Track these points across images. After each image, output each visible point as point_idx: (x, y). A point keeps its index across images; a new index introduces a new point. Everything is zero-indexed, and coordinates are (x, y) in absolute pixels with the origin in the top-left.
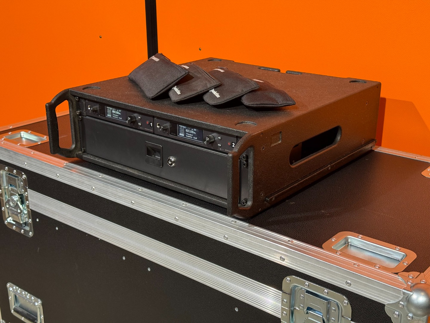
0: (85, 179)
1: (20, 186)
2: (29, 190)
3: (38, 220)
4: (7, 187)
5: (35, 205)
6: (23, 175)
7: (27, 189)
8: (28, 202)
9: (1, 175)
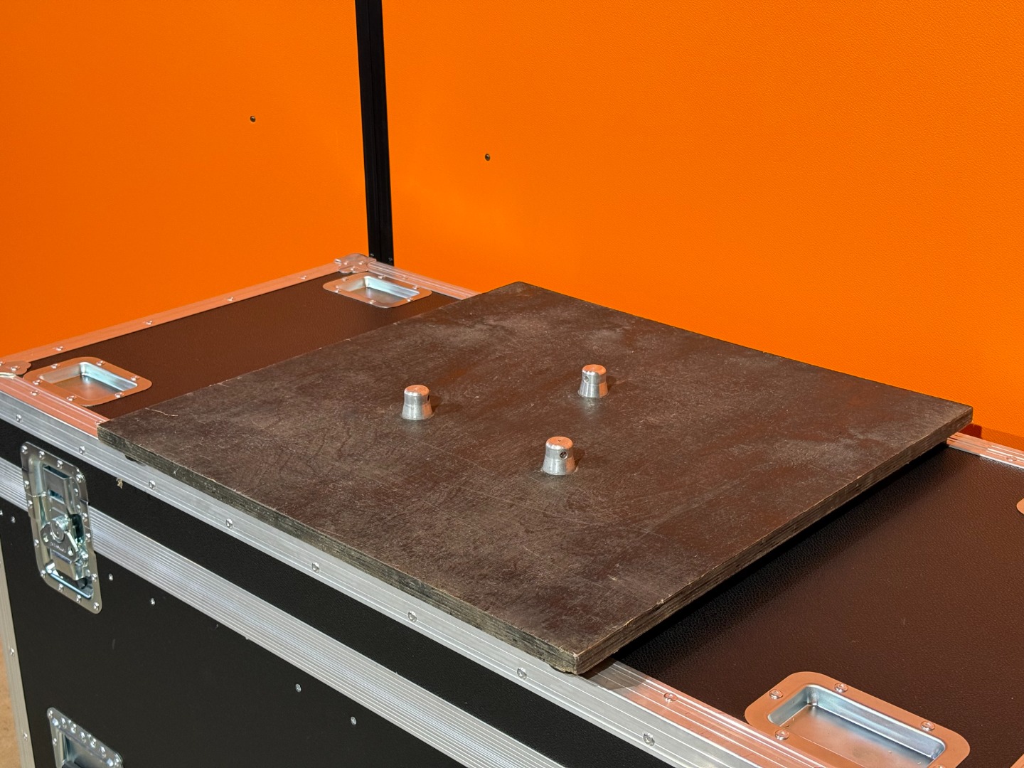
1: (73, 497)
2: (92, 510)
3: (111, 578)
4: (43, 495)
5: (105, 544)
6: (78, 473)
7: (86, 505)
8: (89, 536)
9: (30, 467)
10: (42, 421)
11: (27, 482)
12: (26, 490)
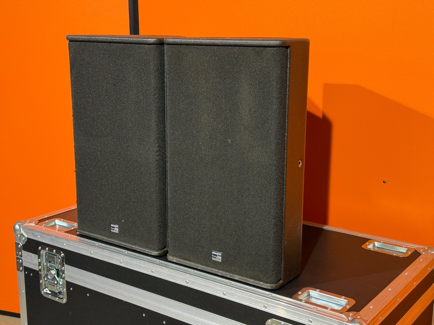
0: (115, 255)
1: (58, 263)
2: (66, 266)
3: (71, 289)
4: (45, 264)
5: (70, 277)
6: (62, 253)
7: (64, 264)
8: (64, 275)
9: (41, 254)
10: (49, 237)
11: (40, 260)
12: (39, 263)
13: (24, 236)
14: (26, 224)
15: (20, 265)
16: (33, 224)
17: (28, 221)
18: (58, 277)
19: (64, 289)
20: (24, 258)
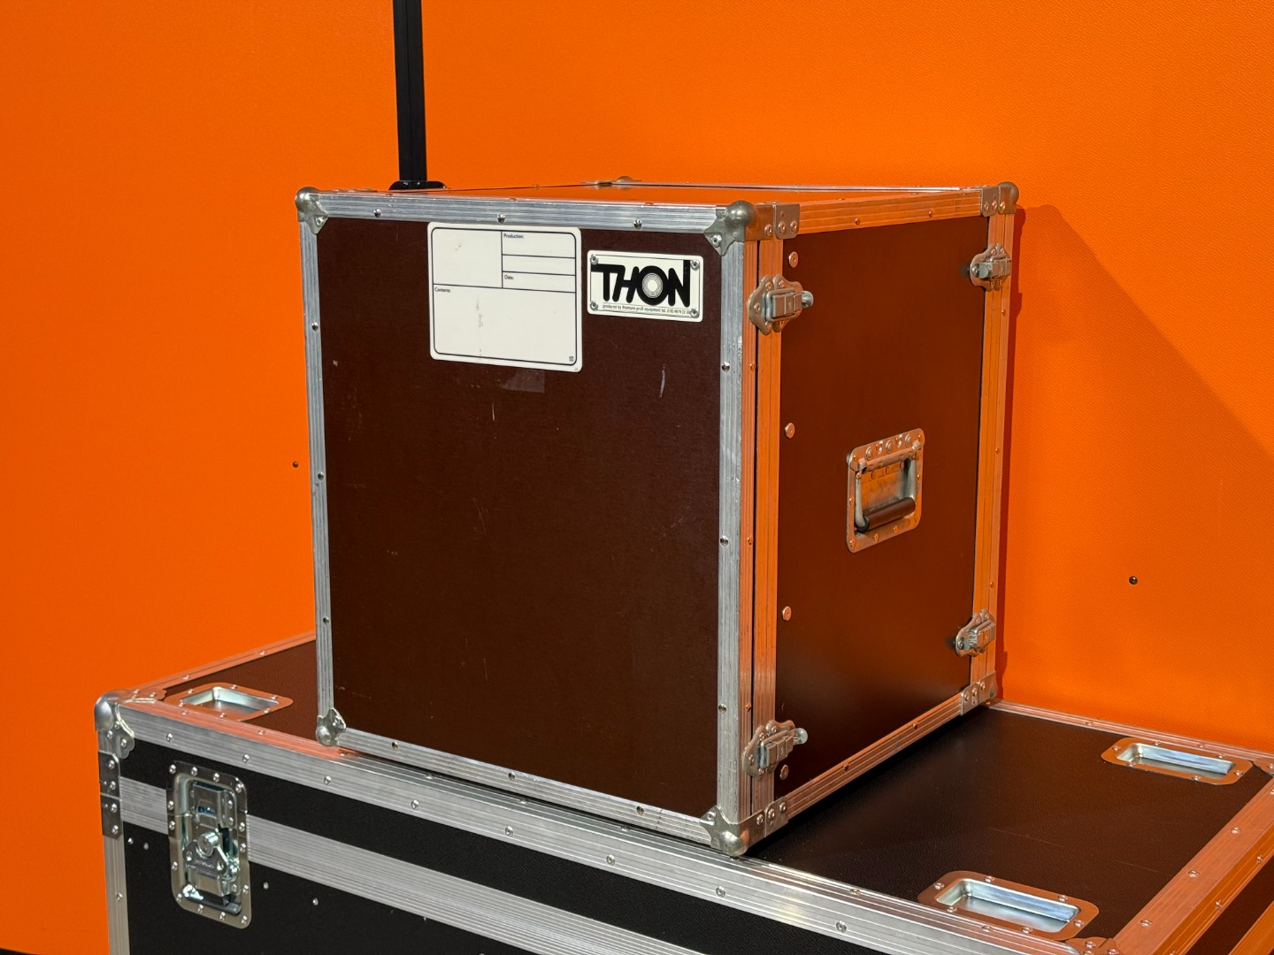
0: (397, 784)
2: (249, 818)
3: (266, 886)
4: (187, 815)
5: (263, 851)
6: (238, 783)
8: (244, 846)
9: (176, 787)
10: (199, 736)
11: (171, 803)
12: (169, 811)
13: (126, 734)
14: (130, 701)
15: (110, 818)
16: (152, 701)
17: (136, 692)
18: (225, 852)
19: (242, 887)
20: (124, 798)
